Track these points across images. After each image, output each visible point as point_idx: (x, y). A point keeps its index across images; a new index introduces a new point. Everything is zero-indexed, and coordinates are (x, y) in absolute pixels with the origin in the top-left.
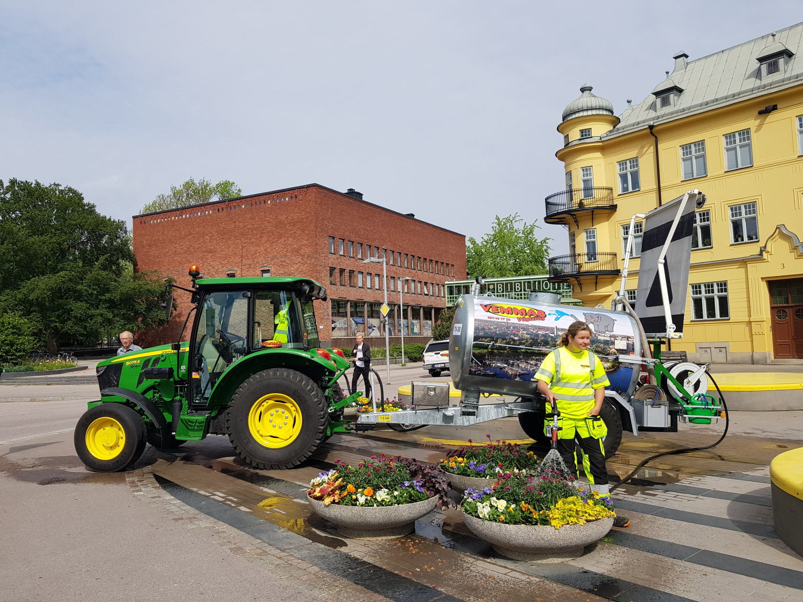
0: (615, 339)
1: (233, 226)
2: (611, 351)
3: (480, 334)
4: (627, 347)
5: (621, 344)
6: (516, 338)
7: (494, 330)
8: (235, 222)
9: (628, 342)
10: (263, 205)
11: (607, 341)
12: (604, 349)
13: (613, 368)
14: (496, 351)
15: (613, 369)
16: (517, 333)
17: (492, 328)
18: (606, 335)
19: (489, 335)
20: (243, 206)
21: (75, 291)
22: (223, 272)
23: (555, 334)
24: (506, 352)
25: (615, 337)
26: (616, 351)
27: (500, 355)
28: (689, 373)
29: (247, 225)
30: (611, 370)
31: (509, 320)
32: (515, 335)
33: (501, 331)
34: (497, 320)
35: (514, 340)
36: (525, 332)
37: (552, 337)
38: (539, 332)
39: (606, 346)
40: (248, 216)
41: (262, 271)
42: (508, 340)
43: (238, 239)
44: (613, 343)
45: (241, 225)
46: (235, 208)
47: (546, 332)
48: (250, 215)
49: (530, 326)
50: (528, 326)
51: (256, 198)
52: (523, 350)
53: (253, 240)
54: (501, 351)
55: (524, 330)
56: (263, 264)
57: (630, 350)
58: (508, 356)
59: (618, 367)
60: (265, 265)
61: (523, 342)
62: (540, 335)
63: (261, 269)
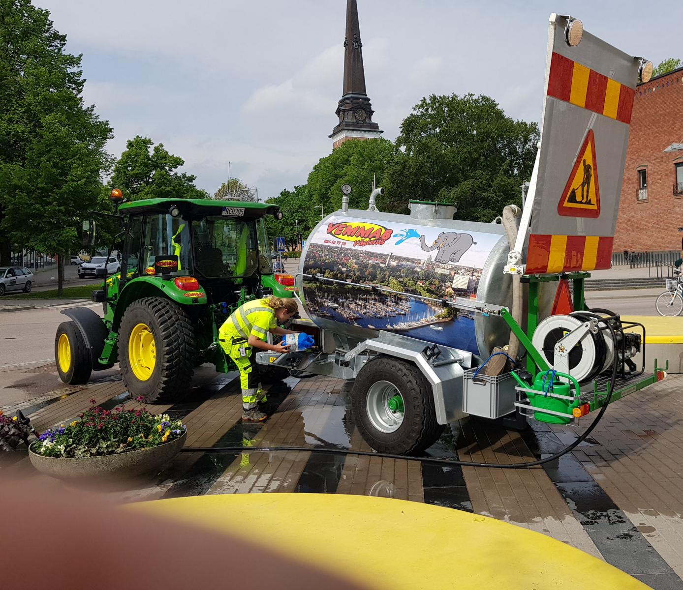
0: (455, 273)
1: (643, 114)
2: (447, 290)
3: (310, 263)
4: (468, 287)
5: (461, 282)
6: (344, 269)
7: (324, 258)
8: (645, 109)
9: (471, 278)
10: (675, 84)
11: (445, 275)
12: (438, 288)
13: (449, 316)
14: (324, 286)
15: (449, 319)
16: (346, 262)
17: (323, 255)
18: (446, 267)
19: (319, 264)
20: (654, 89)
21: (483, 199)
22: (633, 169)
23: (386, 265)
24: (333, 287)
25: (456, 270)
26: (453, 292)
27: (329, 291)
28: (565, 332)
29: (659, 111)
30: (447, 320)
31: (345, 244)
32: (344, 265)
33: (330, 260)
34: (333, 245)
35: (341, 273)
36: (355, 261)
37: (382, 268)
38: (370, 261)
39: (441, 284)
40: (659, 100)
41: (675, 164)
42: (335, 272)
43: (649, 129)
44: (451, 279)
45: (652, 111)
46: (645, 92)
47: (377, 262)
48: (662, 98)
49: (363, 253)
50: (361, 252)
51: (668, 77)
52: (350, 286)
53: (665, 128)
54: (329, 286)
55: (355, 257)
56: (677, 156)
57: (469, 291)
58: (337, 294)
59: (455, 316)
60: (678, 157)
61: (350, 274)
62: (369, 266)
63: (674, 162)
